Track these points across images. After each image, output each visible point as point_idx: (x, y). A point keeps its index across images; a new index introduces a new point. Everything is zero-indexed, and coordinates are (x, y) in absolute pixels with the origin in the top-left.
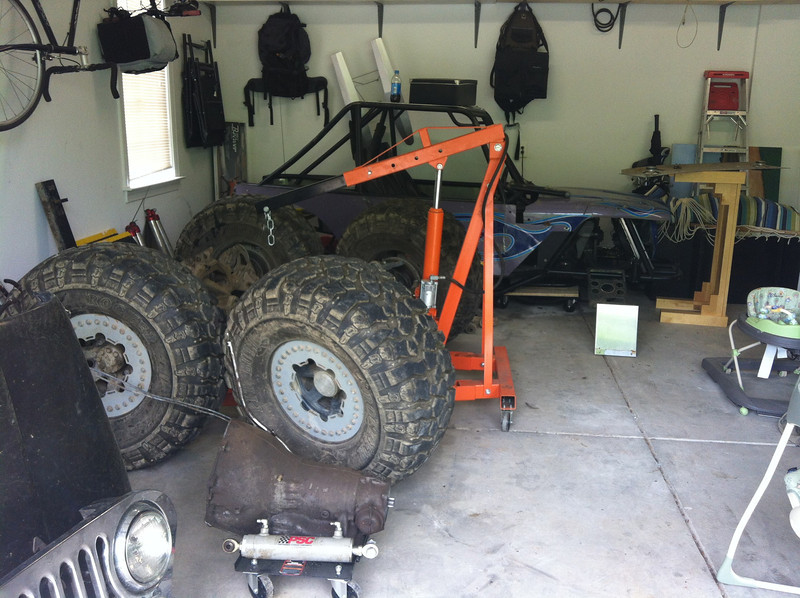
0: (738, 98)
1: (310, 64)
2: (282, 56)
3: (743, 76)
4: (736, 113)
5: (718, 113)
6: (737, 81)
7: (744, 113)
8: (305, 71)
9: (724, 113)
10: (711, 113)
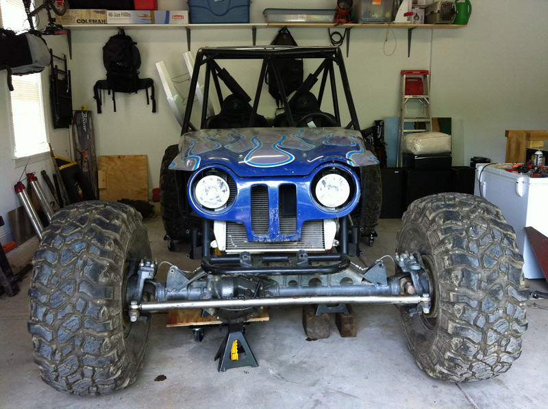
0: (422, 87)
1: (140, 70)
2: (120, 64)
3: (425, 73)
4: (422, 97)
5: (411, 97)
6: (421, 76)
7: (427, 97)
8: (137, 75)
9: (416, 97)
10: (407, 97)
